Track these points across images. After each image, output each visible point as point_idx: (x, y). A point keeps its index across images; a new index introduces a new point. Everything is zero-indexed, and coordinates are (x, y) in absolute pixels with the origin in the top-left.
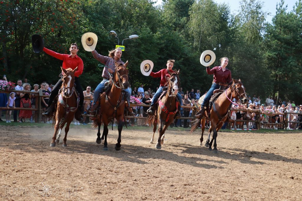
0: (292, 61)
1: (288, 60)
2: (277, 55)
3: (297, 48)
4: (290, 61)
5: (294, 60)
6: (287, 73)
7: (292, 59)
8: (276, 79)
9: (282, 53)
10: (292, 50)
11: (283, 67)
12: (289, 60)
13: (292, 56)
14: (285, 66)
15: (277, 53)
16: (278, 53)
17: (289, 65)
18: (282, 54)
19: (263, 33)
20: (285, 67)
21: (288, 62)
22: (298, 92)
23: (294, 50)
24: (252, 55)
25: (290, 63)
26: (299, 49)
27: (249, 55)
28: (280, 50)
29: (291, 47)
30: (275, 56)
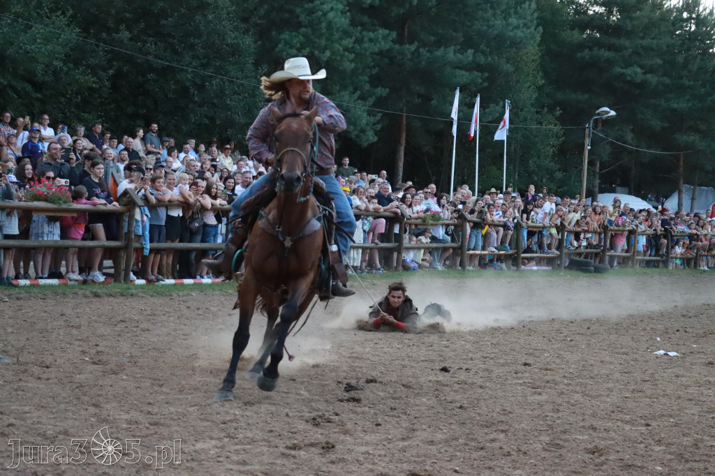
0: (332, 9)
4: (326, 7)
5: (340, 6)
6: (316, 52)
11: (303, 30)
12: (322, 4)
14: (311, 25)
17: (324, 25)
20: (310, 32)
21: (320, 13)
25: (325, 14)
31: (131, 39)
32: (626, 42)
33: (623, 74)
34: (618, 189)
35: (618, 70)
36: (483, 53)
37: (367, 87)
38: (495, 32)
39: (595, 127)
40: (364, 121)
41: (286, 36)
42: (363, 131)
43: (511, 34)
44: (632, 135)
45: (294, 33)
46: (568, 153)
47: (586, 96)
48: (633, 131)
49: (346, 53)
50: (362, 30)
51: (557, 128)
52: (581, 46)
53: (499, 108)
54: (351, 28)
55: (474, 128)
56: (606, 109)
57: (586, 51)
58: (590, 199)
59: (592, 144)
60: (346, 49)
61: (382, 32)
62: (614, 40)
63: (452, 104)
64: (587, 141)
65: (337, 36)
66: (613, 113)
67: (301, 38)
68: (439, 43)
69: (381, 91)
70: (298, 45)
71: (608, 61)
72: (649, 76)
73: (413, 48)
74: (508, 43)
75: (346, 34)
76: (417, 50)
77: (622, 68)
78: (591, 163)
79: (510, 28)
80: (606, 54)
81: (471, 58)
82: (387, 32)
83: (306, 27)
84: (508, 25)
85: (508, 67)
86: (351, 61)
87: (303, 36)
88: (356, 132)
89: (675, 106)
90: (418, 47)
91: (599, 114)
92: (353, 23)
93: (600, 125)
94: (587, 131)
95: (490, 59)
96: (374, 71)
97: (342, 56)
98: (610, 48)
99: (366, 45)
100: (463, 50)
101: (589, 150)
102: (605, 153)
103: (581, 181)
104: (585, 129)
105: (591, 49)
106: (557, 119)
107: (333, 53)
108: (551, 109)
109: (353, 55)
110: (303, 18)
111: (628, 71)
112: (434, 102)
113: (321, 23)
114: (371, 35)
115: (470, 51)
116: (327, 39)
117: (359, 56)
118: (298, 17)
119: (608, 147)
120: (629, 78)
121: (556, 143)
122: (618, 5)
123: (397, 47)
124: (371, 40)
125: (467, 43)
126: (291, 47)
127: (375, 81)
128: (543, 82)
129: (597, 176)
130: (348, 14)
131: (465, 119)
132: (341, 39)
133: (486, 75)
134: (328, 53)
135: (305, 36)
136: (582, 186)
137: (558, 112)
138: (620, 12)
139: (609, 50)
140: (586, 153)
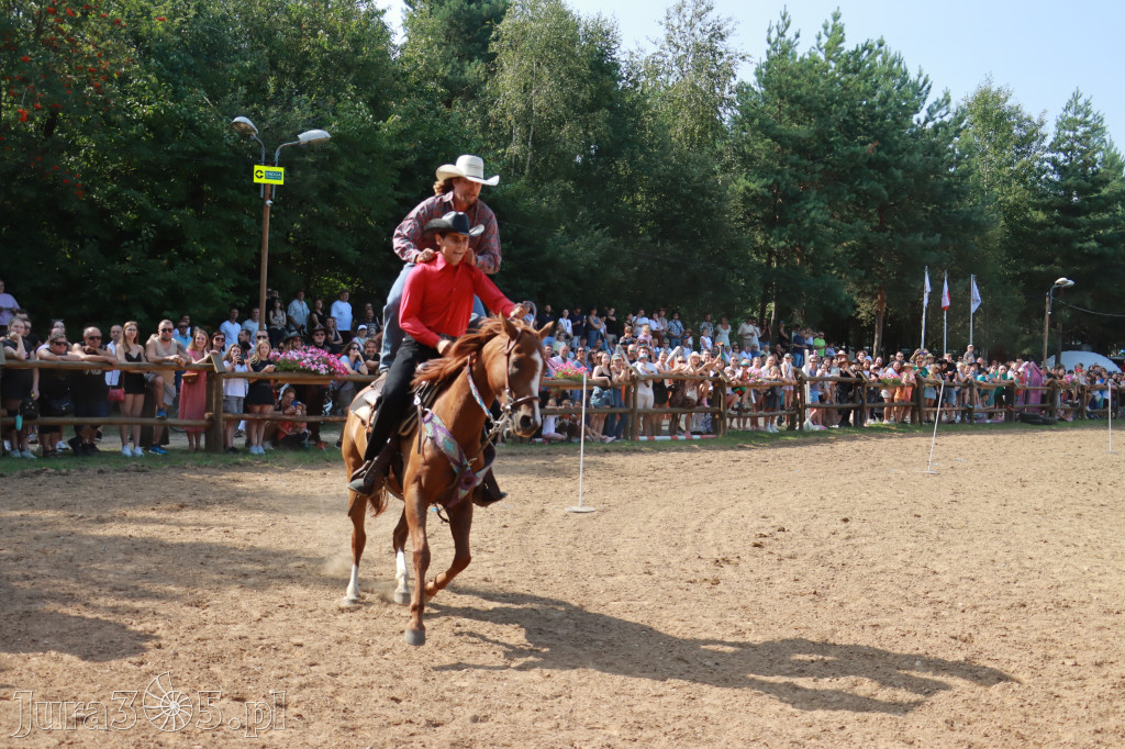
0: (814, 207)
1: (802, 202)
2: (770, 188)
3: (830, 167)
4: (809, 206)
5: (822, 205)
7: (815, 199)
8: (769, 262)
9: (784, 183)
10: (813, 172)
11: (791, 225)
12: (806, 203)
13: (815, 192)
14: (796, 221)
15: (771, 181)
16: (774, 181)
17: (808, 220)
18: (786, 184)
19: (727, 116)
20: (796, 226)
21: (805, 211)
22: (833, 303)
23: (820, 172)
24: (695, 189)
25: (809, 212)
26: (836, 169)
27: (684, 187)
28: (779, 172)
29: (811, 162)
30: (765, 190)
32: (1083, 218)
33: (1081, 248)
34: (1084, 347)
35: (1077, 245)
36: (951, 236)
38: (961, 217)
39: (1054, 295)
43: (976, 219)
44: (1091, 301)
47: (1047, 268)
48: (1092, 297)
51: (1022, 298)
52: (1042, 225)
53: (966, 283)
55: (946, 302)
56: (1064, 279)
57: (1048, 229)
58: (1053, 357)
59: (1053, 310)
62: (1072, 219)
63: (923, 281)
64: (1048, 307)
66: (1071, 282)
71: (1068, 240)
72: (1106, 249)
74: (973, 226)
77: (1081, 242)
78: (1053, 325)
80: (1067, 230)
81: (939, 241)
83: (792, 223)
91: (1059, 284)
94: (1047, 298)
96: (853, 256)
97: (824, 245)
98: (1069, 225)
99: (845, 235)
100: (931, 235)
101: (1050, 315)
102: (1066, 317)
103: (1042, 342)
104: (1045, 297)
105: (1051, 227)
106: (1021, 289)
107: (816, 243)
109: (835, 244)
110: (791, 216)
111: (1086, 245)
113: (805, 219)
114: (849, 226)
115: (938, 236)
116: (811, 232)
119: (1068, 311)
120: (1086, 252)
121: (1020, 310)
122: (1076, 188)
124: (849, 230)
125: (936, 228)
128: (1008, 257)
129: (1060, 336)
136: (1042, 347)
137: (1021, 284)
138: (1078, 195)
139: (1068, 227)
140: (1047, 318)
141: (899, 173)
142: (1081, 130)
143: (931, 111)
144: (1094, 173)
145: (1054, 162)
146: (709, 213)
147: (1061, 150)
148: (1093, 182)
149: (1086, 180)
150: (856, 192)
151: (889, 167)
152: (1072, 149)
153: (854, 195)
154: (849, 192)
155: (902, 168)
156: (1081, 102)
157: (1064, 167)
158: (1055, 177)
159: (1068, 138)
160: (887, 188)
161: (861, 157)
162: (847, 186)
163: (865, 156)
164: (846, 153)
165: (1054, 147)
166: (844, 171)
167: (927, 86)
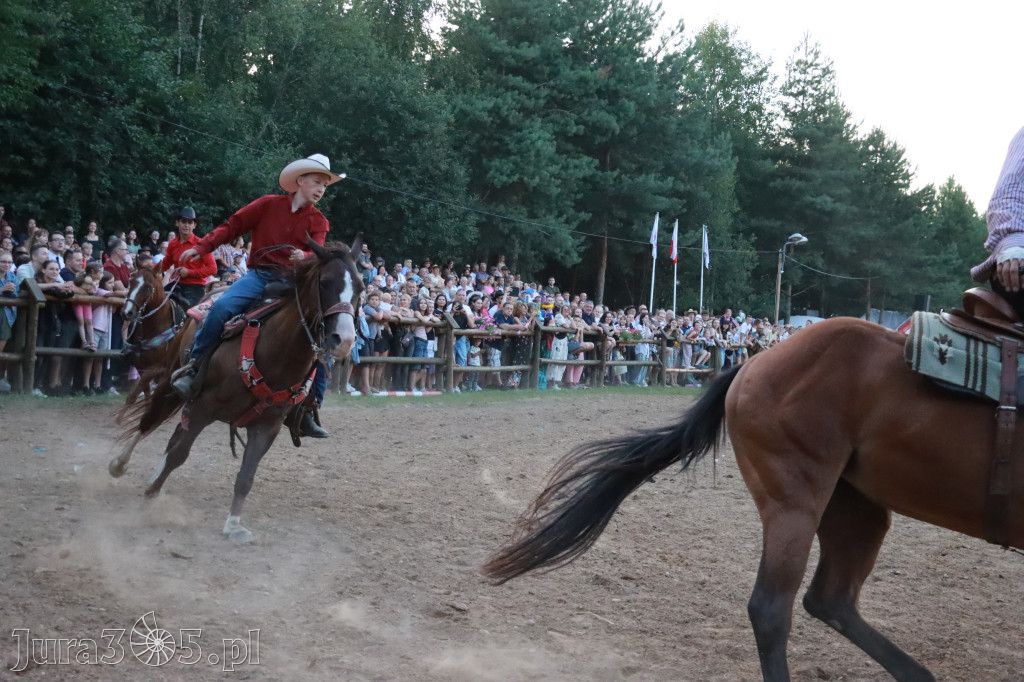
0: (539, 138)
1: (526, 131)
2: (490, 112)
3: (555, 92)
4: (534, 136)
5: (548, 136)
6: (526, 179)
7: (541, 128)
9: (506, 107)
10: (537, 98)
11: (513, 157)
12: (530, 133)
13: (539, 120)
14: (520, 153)
15: (490, 105)
16: (494, 107)
17: (533, 153)
18: (508, 110)
20: (519, 160)
21: (529, 142)
23: (545, 97)
24: (405, 106)
25: (533, 143)
26: (563, 96)
27: (393, 102)
29: (536, 86)
30: (485, 115)
31: (350, 166)
32: (816, 172)
33: (813, 203)
34: (810, 311)
35: (809, 199)
36: (683, 181)
37: (571, 211)
38: (694, 161)
39: (788, 252)
40: (570, 244)
41: (496, 163)
42: (567, 253)
43: (709, 163)
44: (822, 260)
45: (504, 160)
46: (762, 277)
47: (779, 223)
48: (823, 256)
49: (553, 179)
50: (568, 157)
51: (752, 253)
52: (773, 176)
53: (697, 235)
54: (557, 156)
56: (799, 235)
57: (779, 181)
58: (782, 321)
59: (785, 269)
60: (552, 175)
61: (586, 159)
62: (804, 171)
63: (651, 229)
64: (781, 266)
65: (543, 163)
66: (805, 239)
67: (511, 165)
68: (640, 170)
69: (585, 216)
70: (508, 172)
71: (799, 190)
72: (838, 205)
73: (615, 174)
74: (706, 170)
75: (552, 161)
76: (619, 177)
77: (812, 197)
78: (784, 287)
79: (708, 157)
80: (797, 184)
81: (671, 185)
82: (590, 159)
83: (515, 155)
84: (705, 154)
85: (706, 195)
86: (557, 187)
87: (514, 163)
88: (562, 254)
89: (863, 233)
90: (620, 174)
91: (791, 240)
92: (559, 151)
93: (792, 250)
94: (780, 255)
95: (689, 186)
96: (579, 196)
97: (549, 181)
98: (802, 177)
99: (572, 171)
100: (663, 178)
101: (782, 275)
102: (797, 277)
103: (774, 304)
104: (778, 254)
105: (783, 178)
106: (753, 245)
107: (541, 179)
108: (747, 235)
109: (560, 181)
110: (512, 146)
111: (819, 200)
112: (635, 227)
113: (529, 151)
114: (576, 162)
115: (670, 179)
116: (537, 166)
117: (565, 182)
118: (507, 144)
119: (799, 271)
120: (819, 207)
121: (751, 268)
122: (808, 138)
123: (600, 173)
124: (576, 167)
125: (668, 171)
126: (502, 174)
127: (579, 206)
128: (739, 209)
129: (789, 299)
130: (555, 142)
131: (665, 244)
132: (547, 165)
133: (685, 201)
134: (537, 179)
135: (515, 163)
136: (775, 308)
137: (753, 238)
138: (810, 144)
139: (800, 180)
140: (779, 277)
141: (631, 106)
142: (813, 73)
143: (664, 41)
144: (826, 121)
145: (785, 107)
146: (419, 135)
147: (792, 94)
148: (825, 131)
149: (818, 128)
150: (585, 123)
151: (619, 98)
152: (803, 93)
153: (582, 127)
154: (577, 123)
155: (635, 100)
156: (811, 44)
157: (794, 114)
158: (787, 125)
159: (799, 81)
160: (618, 121)
161: (592, 83)
162: (574, 116)
163: (596, 82)
164: (575, 78)
165: (785, 91)
166: (572, 99)
167: (660, 11)
